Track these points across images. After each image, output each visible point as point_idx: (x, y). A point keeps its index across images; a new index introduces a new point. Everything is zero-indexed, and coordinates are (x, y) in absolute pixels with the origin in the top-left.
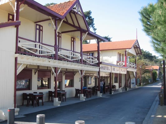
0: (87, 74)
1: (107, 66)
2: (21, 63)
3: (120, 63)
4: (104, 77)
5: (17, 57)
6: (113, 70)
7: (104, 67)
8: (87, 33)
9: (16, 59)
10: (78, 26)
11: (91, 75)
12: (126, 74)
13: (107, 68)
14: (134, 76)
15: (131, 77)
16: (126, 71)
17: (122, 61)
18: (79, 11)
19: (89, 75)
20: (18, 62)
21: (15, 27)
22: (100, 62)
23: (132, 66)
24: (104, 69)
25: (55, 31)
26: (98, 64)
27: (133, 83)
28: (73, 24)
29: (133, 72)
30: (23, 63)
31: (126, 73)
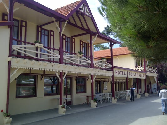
0: (102, 80)
1: (122, 71)
2: (16, 67)
3: (138, 68)
4: (122, 82)
5: (10, 61)
6: (130, 75)
7: (119, 71)
8: (97, 35)
9: (9, 63)
10: (87, 29)
11: (106, 80)
12: (145, 80)
13: (123, 73)
14: (155, 81)
15: (151, 82)
16: (145, 76)
17: (141, 65)
18: (87, 12)
19: (104, 80)
20: (12, 67)
21: (8, 28)
22: (114, 66)
23: (152, 70)
24: (119, 74)
25: (60, 33)
26: (112, 69)
27: (154, 89)
28: (82, 27)
29: (153, 77)
30: (18, 67)
31: (145, 78)
